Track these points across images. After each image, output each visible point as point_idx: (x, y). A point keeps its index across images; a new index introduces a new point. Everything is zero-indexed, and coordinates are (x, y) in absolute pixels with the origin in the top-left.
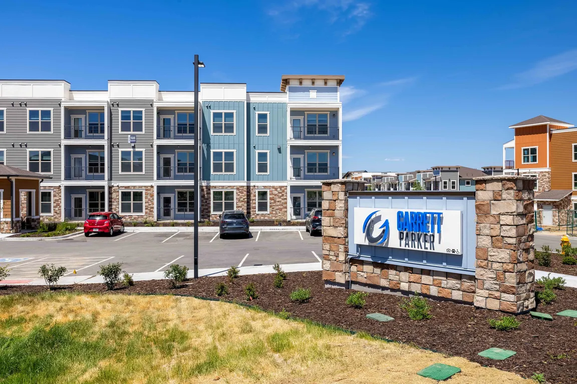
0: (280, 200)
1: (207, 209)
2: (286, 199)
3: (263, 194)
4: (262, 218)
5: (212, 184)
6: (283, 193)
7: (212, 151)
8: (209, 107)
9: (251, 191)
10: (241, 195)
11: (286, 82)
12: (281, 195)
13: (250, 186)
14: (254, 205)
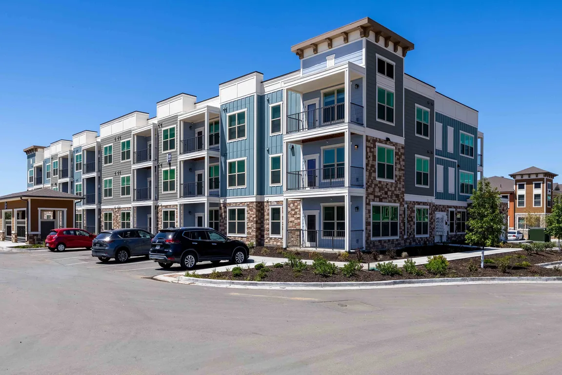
0: (293, 219)
1: (224, 230)
2: (299, 218)
3: (276, 212)
4: (275, 243)
5: (228, 201)
6: (296, 210)
7: (228, 161)
8: (226, 110)
9: (265, 208)
10: (251, 213)
11: (300, 53)
12: (293, 212)
13: (264, 202)
14: (267, 226)
